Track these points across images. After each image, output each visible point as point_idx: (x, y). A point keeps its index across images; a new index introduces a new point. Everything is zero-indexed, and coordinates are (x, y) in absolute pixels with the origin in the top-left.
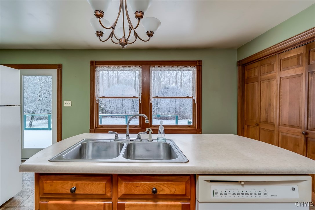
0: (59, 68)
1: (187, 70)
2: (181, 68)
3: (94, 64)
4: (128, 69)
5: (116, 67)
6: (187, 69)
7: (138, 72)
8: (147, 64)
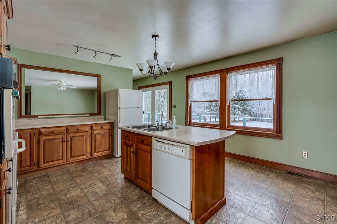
0: (170, 83)
1: (265, 71)
2: (257, 70)
3: (188, 78)
4: (211, 78)
5: (202, 77)
6: (265, 69)
7: (217, 79)
8: (225, 71)
